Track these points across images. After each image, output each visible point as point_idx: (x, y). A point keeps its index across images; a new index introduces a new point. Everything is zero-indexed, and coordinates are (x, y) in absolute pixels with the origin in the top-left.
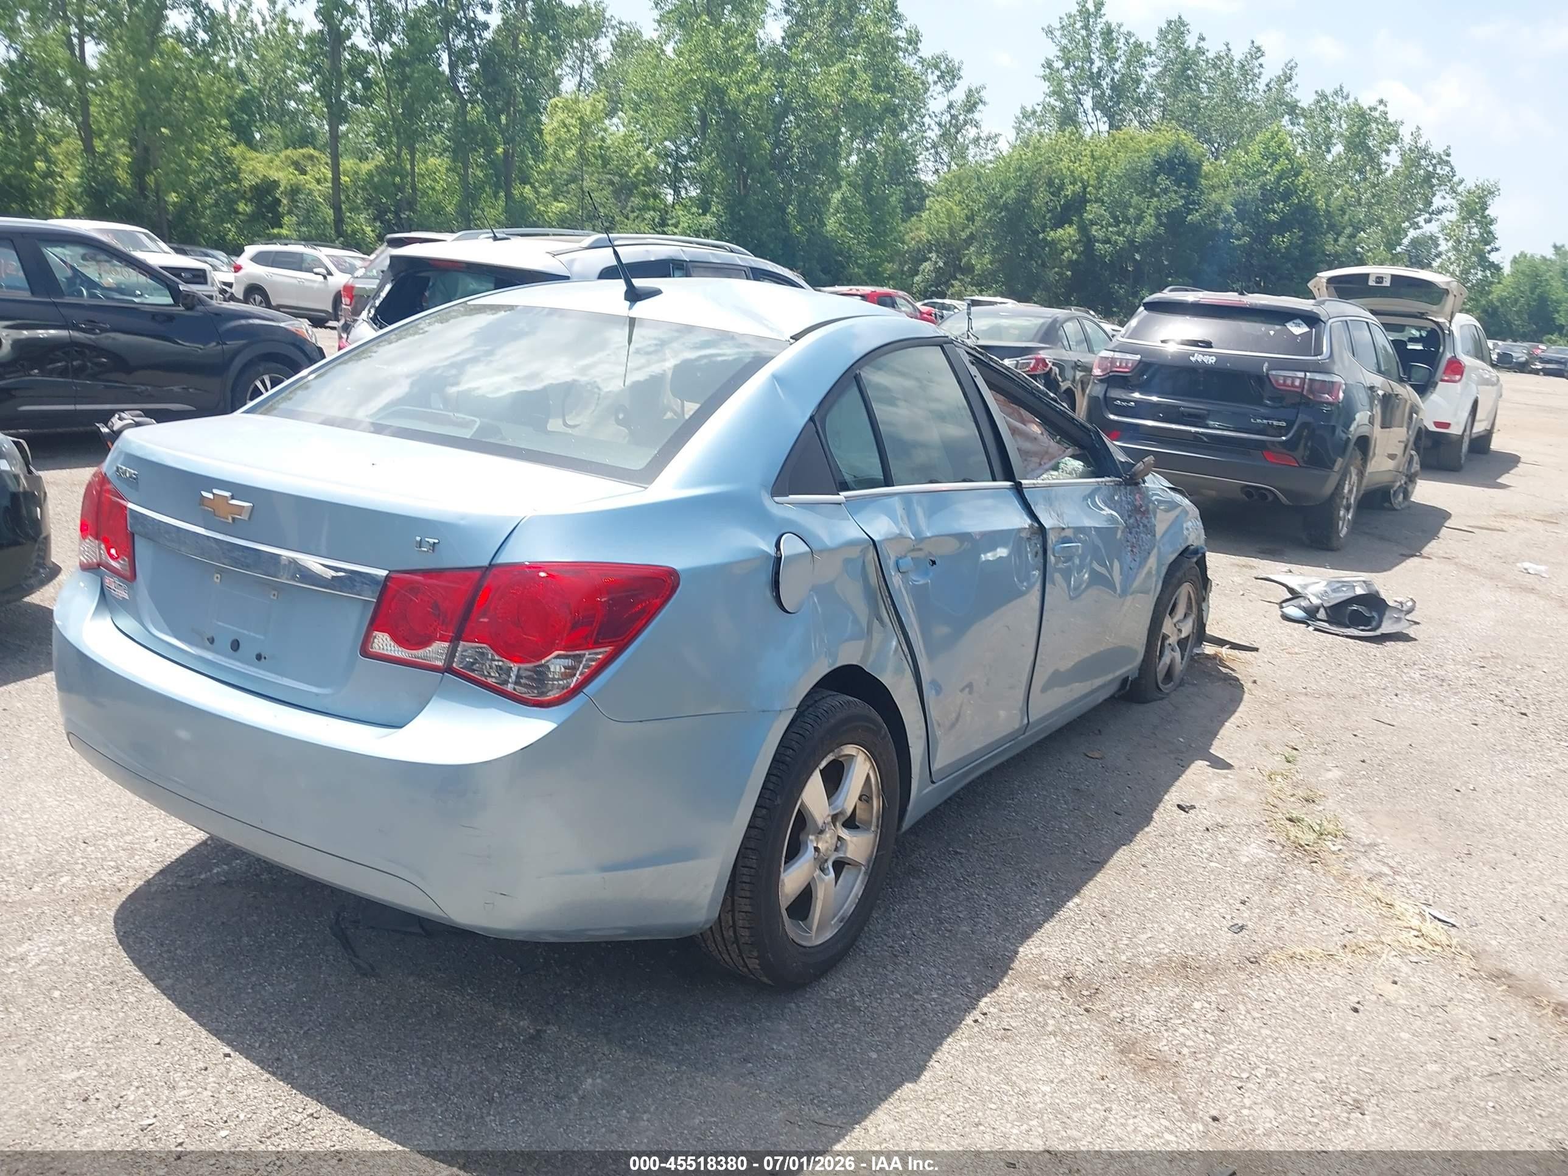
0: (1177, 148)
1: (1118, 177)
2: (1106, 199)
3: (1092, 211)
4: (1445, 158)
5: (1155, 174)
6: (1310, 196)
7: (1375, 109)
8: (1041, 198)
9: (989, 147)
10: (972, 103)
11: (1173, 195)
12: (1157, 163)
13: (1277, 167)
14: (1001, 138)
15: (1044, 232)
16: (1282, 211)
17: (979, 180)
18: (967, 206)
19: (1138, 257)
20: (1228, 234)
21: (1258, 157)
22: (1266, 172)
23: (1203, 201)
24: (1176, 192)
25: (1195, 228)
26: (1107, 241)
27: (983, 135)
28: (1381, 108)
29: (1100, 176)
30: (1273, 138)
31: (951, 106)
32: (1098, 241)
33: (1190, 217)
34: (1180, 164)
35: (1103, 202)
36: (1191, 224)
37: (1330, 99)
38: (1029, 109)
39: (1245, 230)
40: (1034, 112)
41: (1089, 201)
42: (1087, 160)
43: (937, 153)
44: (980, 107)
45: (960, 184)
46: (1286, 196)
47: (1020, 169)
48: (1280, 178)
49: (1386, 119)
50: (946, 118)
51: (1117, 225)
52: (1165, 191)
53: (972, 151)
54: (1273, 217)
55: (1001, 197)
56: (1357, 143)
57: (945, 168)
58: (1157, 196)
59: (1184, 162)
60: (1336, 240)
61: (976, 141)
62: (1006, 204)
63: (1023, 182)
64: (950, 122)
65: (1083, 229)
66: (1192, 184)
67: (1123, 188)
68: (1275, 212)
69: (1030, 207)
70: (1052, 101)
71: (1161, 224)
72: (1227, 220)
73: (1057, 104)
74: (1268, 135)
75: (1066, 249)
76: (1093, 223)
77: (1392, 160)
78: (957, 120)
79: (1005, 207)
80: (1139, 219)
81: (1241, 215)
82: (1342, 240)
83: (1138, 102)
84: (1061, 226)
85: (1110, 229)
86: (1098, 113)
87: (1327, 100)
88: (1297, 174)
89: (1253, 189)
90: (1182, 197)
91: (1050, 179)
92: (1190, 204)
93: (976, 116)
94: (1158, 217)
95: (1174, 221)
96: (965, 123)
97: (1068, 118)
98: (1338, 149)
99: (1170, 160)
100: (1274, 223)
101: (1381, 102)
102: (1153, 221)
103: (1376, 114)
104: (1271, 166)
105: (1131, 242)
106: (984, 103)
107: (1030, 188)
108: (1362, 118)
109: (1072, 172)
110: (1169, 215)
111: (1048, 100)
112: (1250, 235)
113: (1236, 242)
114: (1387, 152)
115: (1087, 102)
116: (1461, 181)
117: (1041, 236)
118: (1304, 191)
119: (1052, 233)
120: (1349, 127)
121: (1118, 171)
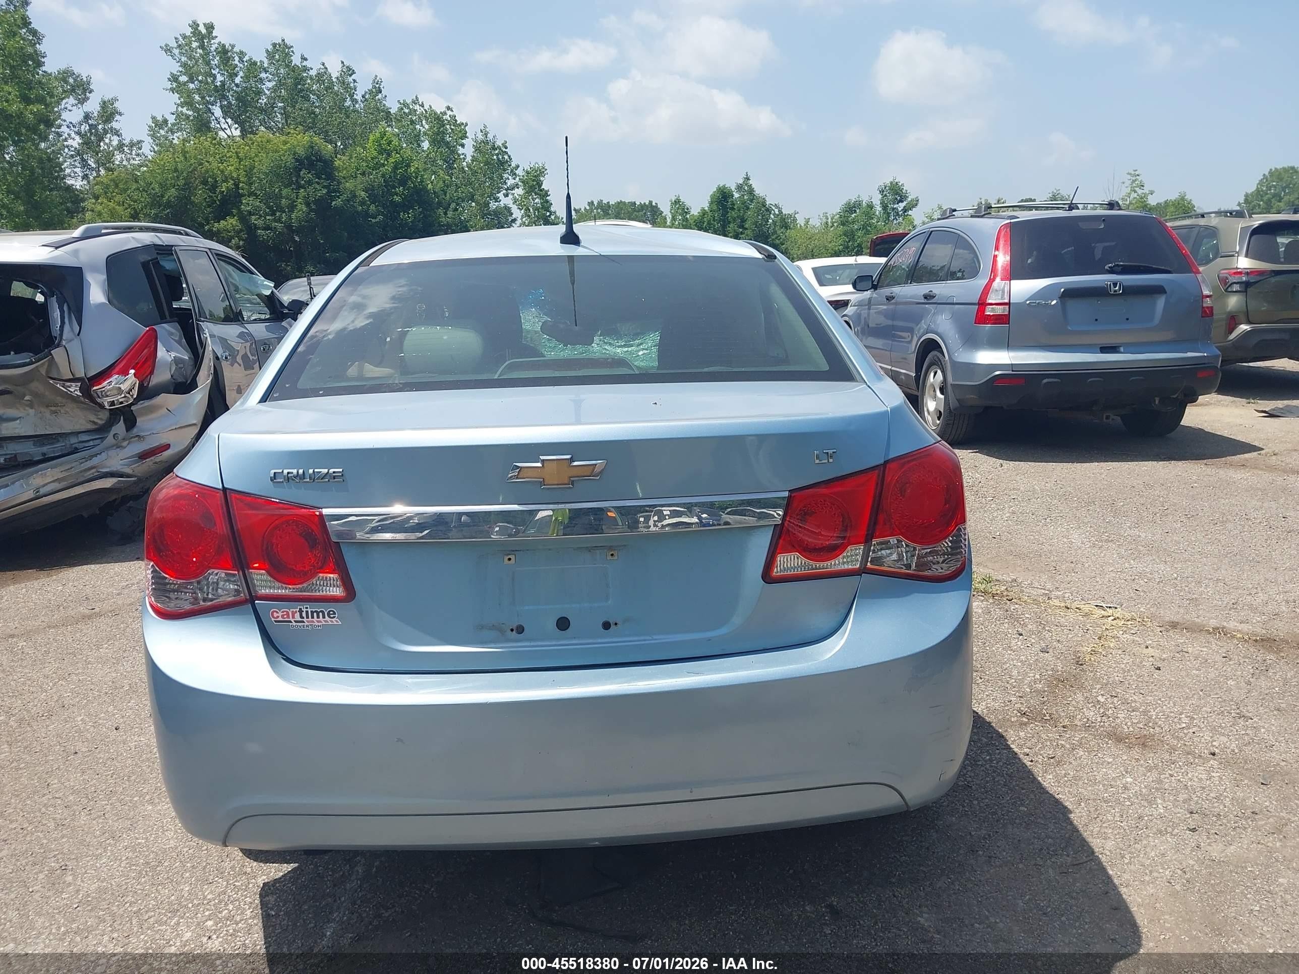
0: (312, 147)
1: (267, 174)
2: (258, 192)
3: (248, 204)
4: (504, 150)
5: (298, 170)
6: (422, 182)
7: (445, 114)
8: (200, 195)
9: (134, 152)
10: (108, 112)
11: (317, 186)
12: (297, 160)
13: (392, 160)
14: (143, 144)
15: (208, 224)
16: (403, 194)
17: (137, 182)
18: (130, 205)
19: (297, 239)
20: (366, 215)
21: (375, 153)
22: (383, 165)
23: (342, 190)
24: (318, 183)
25: (339, 211)
26: (267, 228)
27: (127, 142)
28: (449, 113)
29: (249, 172)
30: (382, 138)
31: (87, 117)
32: (259, 228)
33: (334, 203)
34: (317, 161)
35: (257, 196)
36: (336, 208)
37: (411, 107)
38: (160, 118)
39: (379, 211)
40: (165, 121)
41: (243, 195)
42: (235, 160)
43: (83, 160)
44: (117, 117)
45: (117, 186)
46: (403, 182)
47: (176, 170)
48: (395, 168)
49: (456, 121)
50: (85, 128)
51: (273, 214)
52: (310, 183)
53: (118, 157)
54: (397, 199)
55: (162, 196)
56: (438, 139)
57: (95, 174)
58: (303, 187)
59: (320, 159)
60: (446, 214)
61: (120, 147)
62: (169, 201)
63: (181, 182)
64: (90, 130)
65: (243, 219)
66: (330, 177)
67: (271, 184)
68: (397, 194)
69: (192, 203)
70: (184, 110)
71: (311, 210)
72: (363, 203)
73: (190, 113)
74: (378, 135)
75: (233, 237)
76: (250, 213)
77: (467, 151)
78: (97, 130)
79: (168, 204)
80: (292, 207)
81: (373, 198)
82: (450, 213)
83: (262, 110)
84: (224, 219)
85: (268, 218)
86: (229, 121)
87: (408, 108)
88: (408, 166)
89: (376, 178)
90: (324, 187)
91: (204, 178)
92: (333, 192)
93: (114, 125)
94: (308, 204)
95: (322, 207)
96: (106, 132)
97: (202, 126)
98: (426, 145)
99: (307, 158)
100: (399, 203)
101: (448, 108)
102: (305, 209)
103: (447, 117)
104: (386, 159)
105: (289, 227)
106: (120, 114)
107: (188, 187)
108: (437, 120)
109: (222, 172)
110: (316, 202)
111: (180, 109)
112: (383, 213)
113: (373, 221)
114: (463, 146)
115: (217, 111)
116: (518, 166)
117: (206, 228)
118: (417, 177)
119: (216, 225)
120: (431, 128)
121: (264, 168)
